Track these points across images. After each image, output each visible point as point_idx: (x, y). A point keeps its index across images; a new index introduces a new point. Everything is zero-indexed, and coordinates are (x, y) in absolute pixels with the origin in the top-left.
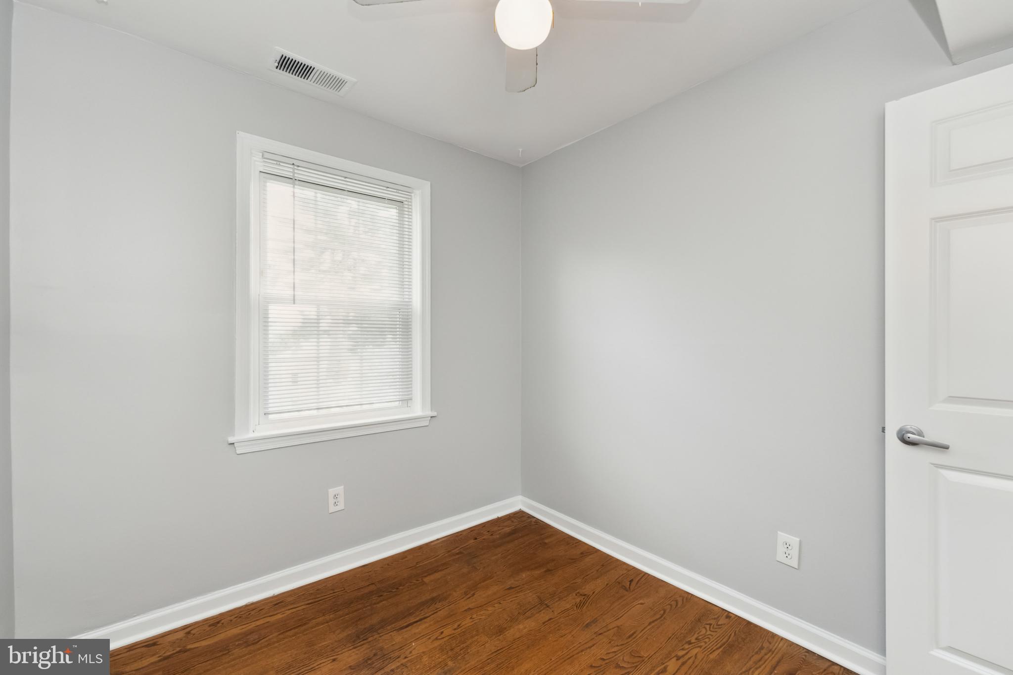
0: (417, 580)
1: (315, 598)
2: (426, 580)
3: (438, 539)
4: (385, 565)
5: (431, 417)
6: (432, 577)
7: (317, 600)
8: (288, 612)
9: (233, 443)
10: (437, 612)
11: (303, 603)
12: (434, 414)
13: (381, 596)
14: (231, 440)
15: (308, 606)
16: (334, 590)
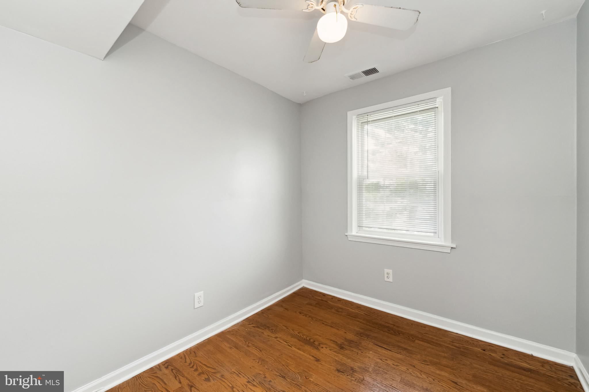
0: (413, 338)
1: (369, 314)
2: (417, 341)
3: (457, 334)
4: (410, 323)
5: (452, 248)
6: (419, 342)
7: (370, 315)
8: (357, 312)
9: (347, 236)
10: (398, 353)
11: (364, 312)
12: (454, 246)
13: (389, 331)
14: (346, 234)
15: (364, 314)
16: (378, 316)
